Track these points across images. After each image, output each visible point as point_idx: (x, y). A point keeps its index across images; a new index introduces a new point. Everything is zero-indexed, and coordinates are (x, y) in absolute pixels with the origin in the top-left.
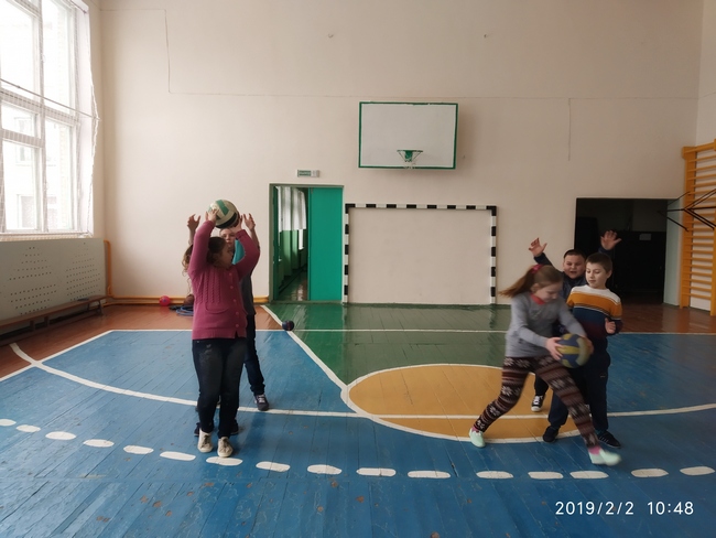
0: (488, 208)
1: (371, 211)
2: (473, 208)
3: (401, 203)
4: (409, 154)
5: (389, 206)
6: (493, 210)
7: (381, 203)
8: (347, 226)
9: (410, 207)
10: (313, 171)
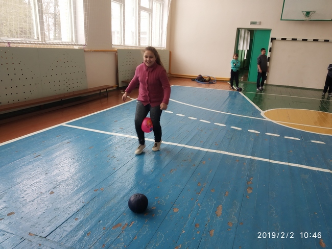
4: (308, 13)
5: (293, 39)
7: (289, 38)
8: (270, 49)
9: (304, 40)
10: (258, 22)
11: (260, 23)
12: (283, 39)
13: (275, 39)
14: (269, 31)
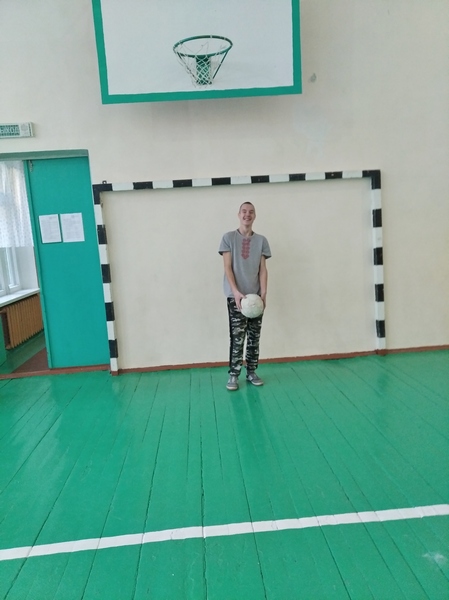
0: (366, 174)
1: (144, 195)
2: (338, 175)
5: (178, 184)
6: (374, 178)
8: (102, 229)
9: (217, 182)
10: (23, 126)
11: (32, 131)
12: (139, 186)
13: (107, 187)
14: (81, 158)
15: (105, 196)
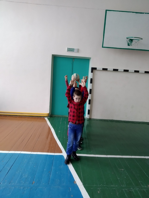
1: (105, 72)
3: (121, 69)
5: (114, 70)
8: (91, 79)
9: (125, 71)
10: (76, 49)
12: (104, 69)
14: (87, 60)
15: (94, 71)
